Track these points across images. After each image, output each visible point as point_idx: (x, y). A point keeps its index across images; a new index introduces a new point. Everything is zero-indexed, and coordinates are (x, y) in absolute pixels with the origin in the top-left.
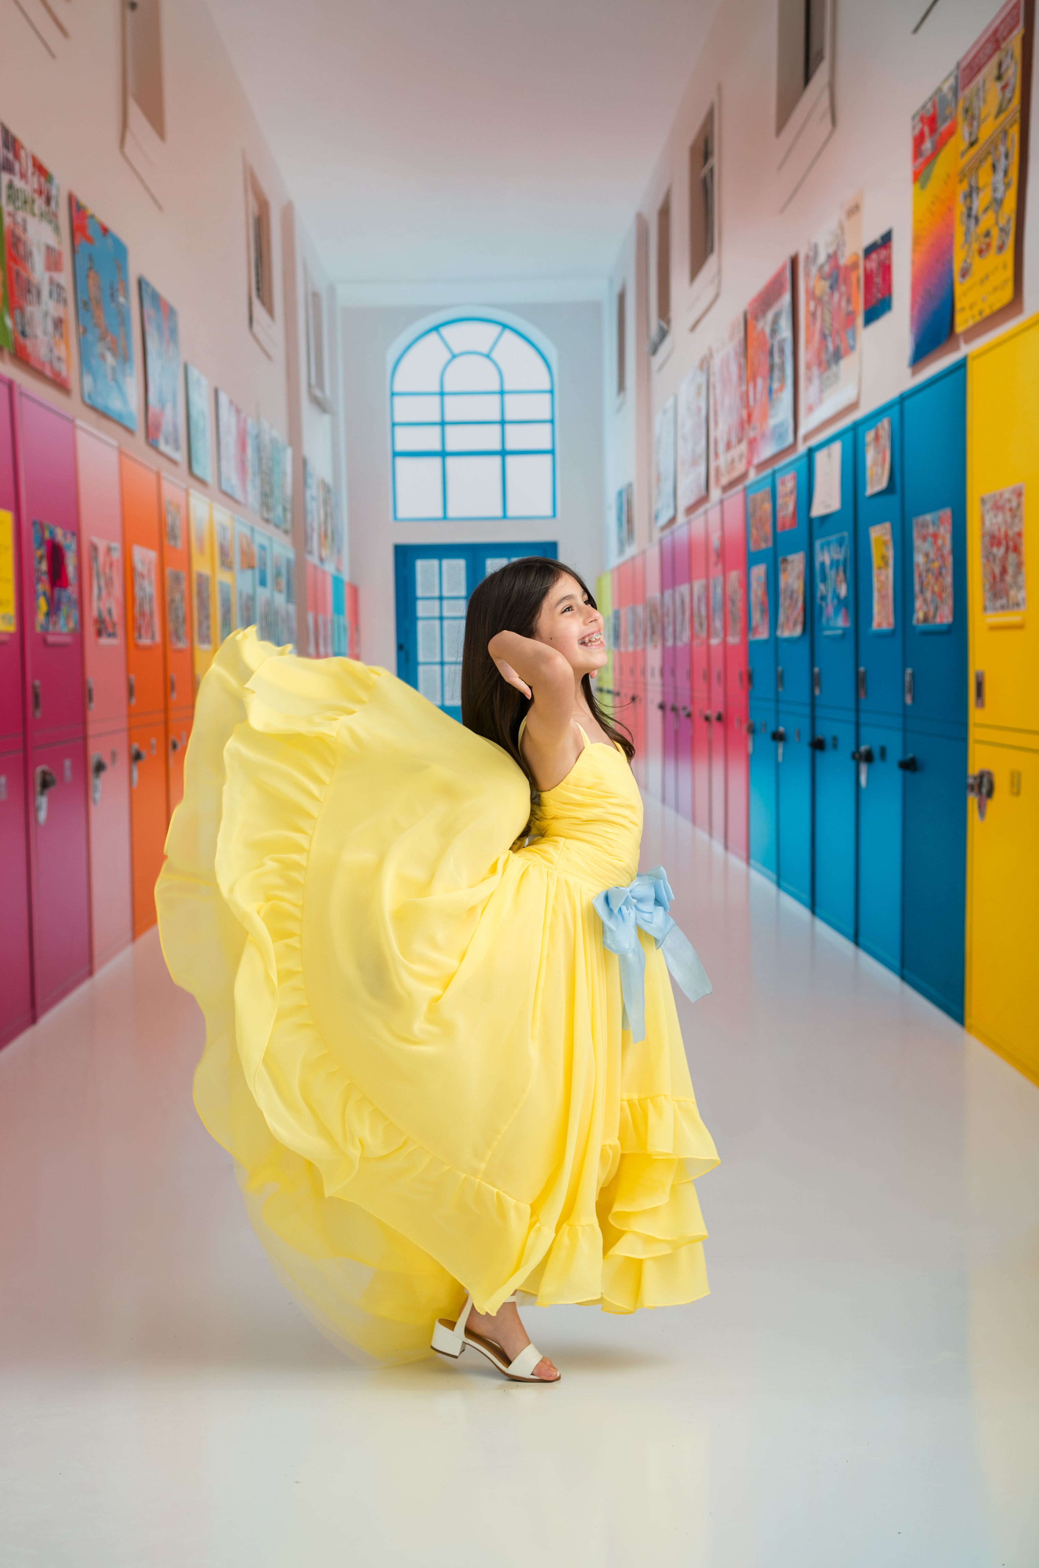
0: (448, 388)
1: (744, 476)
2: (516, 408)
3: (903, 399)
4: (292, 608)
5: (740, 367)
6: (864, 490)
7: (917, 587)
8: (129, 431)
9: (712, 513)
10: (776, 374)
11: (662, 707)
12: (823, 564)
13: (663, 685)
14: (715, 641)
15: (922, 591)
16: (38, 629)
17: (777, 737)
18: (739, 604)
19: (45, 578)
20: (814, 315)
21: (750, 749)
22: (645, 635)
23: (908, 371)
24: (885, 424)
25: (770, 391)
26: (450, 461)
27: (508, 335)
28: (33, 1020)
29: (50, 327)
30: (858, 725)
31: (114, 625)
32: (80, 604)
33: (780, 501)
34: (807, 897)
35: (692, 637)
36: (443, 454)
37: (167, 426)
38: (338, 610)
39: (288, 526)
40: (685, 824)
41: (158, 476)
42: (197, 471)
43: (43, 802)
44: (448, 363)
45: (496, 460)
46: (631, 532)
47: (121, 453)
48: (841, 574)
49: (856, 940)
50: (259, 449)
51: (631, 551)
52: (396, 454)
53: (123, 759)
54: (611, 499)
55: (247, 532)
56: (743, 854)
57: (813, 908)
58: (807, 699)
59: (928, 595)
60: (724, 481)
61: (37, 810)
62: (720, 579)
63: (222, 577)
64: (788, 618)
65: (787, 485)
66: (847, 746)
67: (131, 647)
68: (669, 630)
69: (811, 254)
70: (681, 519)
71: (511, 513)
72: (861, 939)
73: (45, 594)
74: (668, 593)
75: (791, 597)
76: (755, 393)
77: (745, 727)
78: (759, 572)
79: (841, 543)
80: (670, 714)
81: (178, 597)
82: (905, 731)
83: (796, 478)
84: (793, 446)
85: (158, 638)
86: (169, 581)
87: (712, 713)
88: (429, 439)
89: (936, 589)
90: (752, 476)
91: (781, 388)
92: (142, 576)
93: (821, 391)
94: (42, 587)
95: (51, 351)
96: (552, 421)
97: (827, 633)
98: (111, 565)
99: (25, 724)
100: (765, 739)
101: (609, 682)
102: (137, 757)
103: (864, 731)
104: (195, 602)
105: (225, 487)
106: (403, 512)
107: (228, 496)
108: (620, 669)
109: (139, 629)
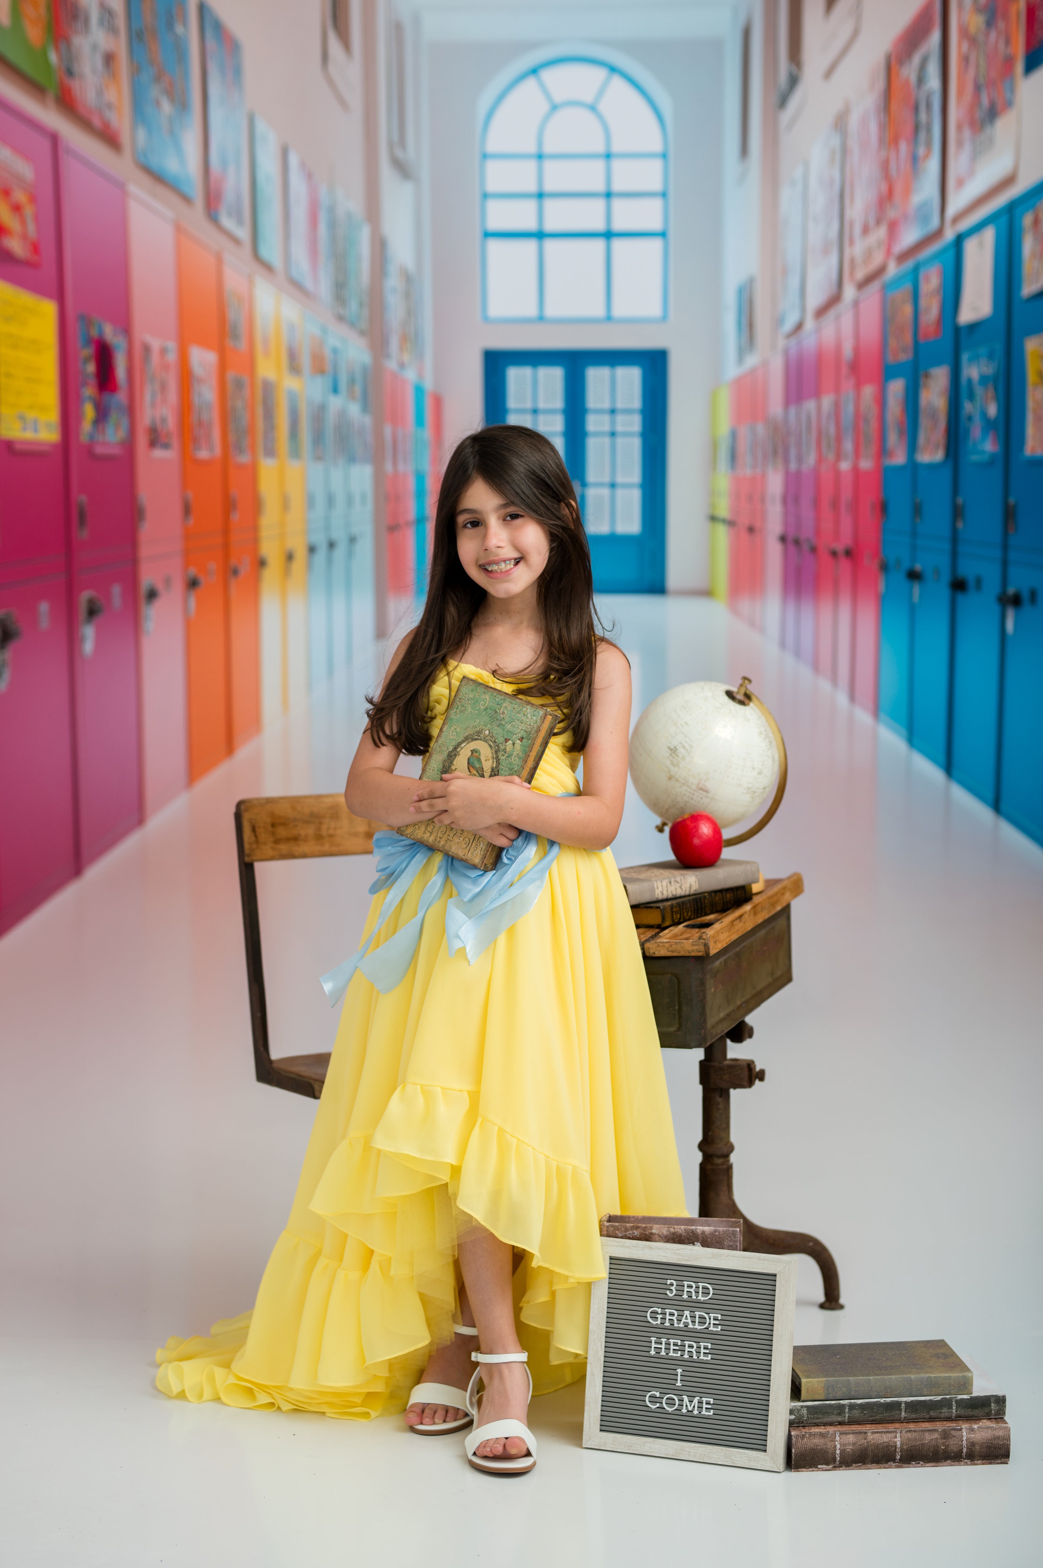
0: (546, 149)
1: (882, 270)
2: (624, 176)
4: (368, 420)
5: (880, 126)
6: (1020, 289)
8: (187, 200)
9: (844, 317)
10: (922, 135)
11: (783, 539)
12: (970, 381)
13: (786, 514)
14: (845, 466)
16: (84, 438)
17: (914, 576)
18: (873, 424)
19: (93, 381)
20: (967, 59)
21: (882, 587)
22: (765, 456)
25: (915, 158)
26: (548, 244)
27: (616, 81)
28: (77, 872)
29: (100, 64)
30: (1005, 564)
31: (168, 435)
32: (131, 411)
33: (922, 304)
34: (942, 757)
35: (820, 459)
36: (540, 235)
37: (229, 192)
38: (420, 422)
39: (364, 325)
40: (805, 672)
41: (219, 259)
42: (264, 253)
43: (89, 632)
44: (548, 116)
45: (601, 243)
46: (751, 339)
47: (178, 228)
48: (991, 393)
49: (997, 806)
50: (332, 225)
51: (752, 361)
52: (486, 235)
53: (178, 586)
54: (730, 297)
55: (318, 332)
56: (871, 706)
57: (949, 768)
58: (946, 532)
60: (860, 275)
61: (82, 641)
62: (852, 395)
63: (290, 383)
64: (928, 441)
65: (932, 282)
66: (992, 587)
67: (187, 460)
68: (793, 452)
70: (810, 324)
71: (617, 312)
72: (1003, 806)
73: (91, 398)
74: (792, 411)
75: (933, 417)
76: (897, 161)
77: (876, 563)
78: (896, 388)
79: (991, 356)
80: (792, 548)
81: (240, 404)
83: (941, 272)
84: (939, 232)
85: (218, 451)
86: (230, 386)
87: (840, 547)
88: (525, 215)
90: (892, 270)
92: (200, 381)
93: (973, 161)
94: (89, 391)
95: (100, 94)
96: (664, 195)
97: (973, 458)
98: (165, 367)
99: (69, 545)
100: (899, 577)
101: (723, 509)
102: (193, 584)
103: (1013, 571)
104: (260, 411)
105: (294, 273)
106: (494, 311)
107: (297, 284)
108: (737, 495)
109: (196, 440)
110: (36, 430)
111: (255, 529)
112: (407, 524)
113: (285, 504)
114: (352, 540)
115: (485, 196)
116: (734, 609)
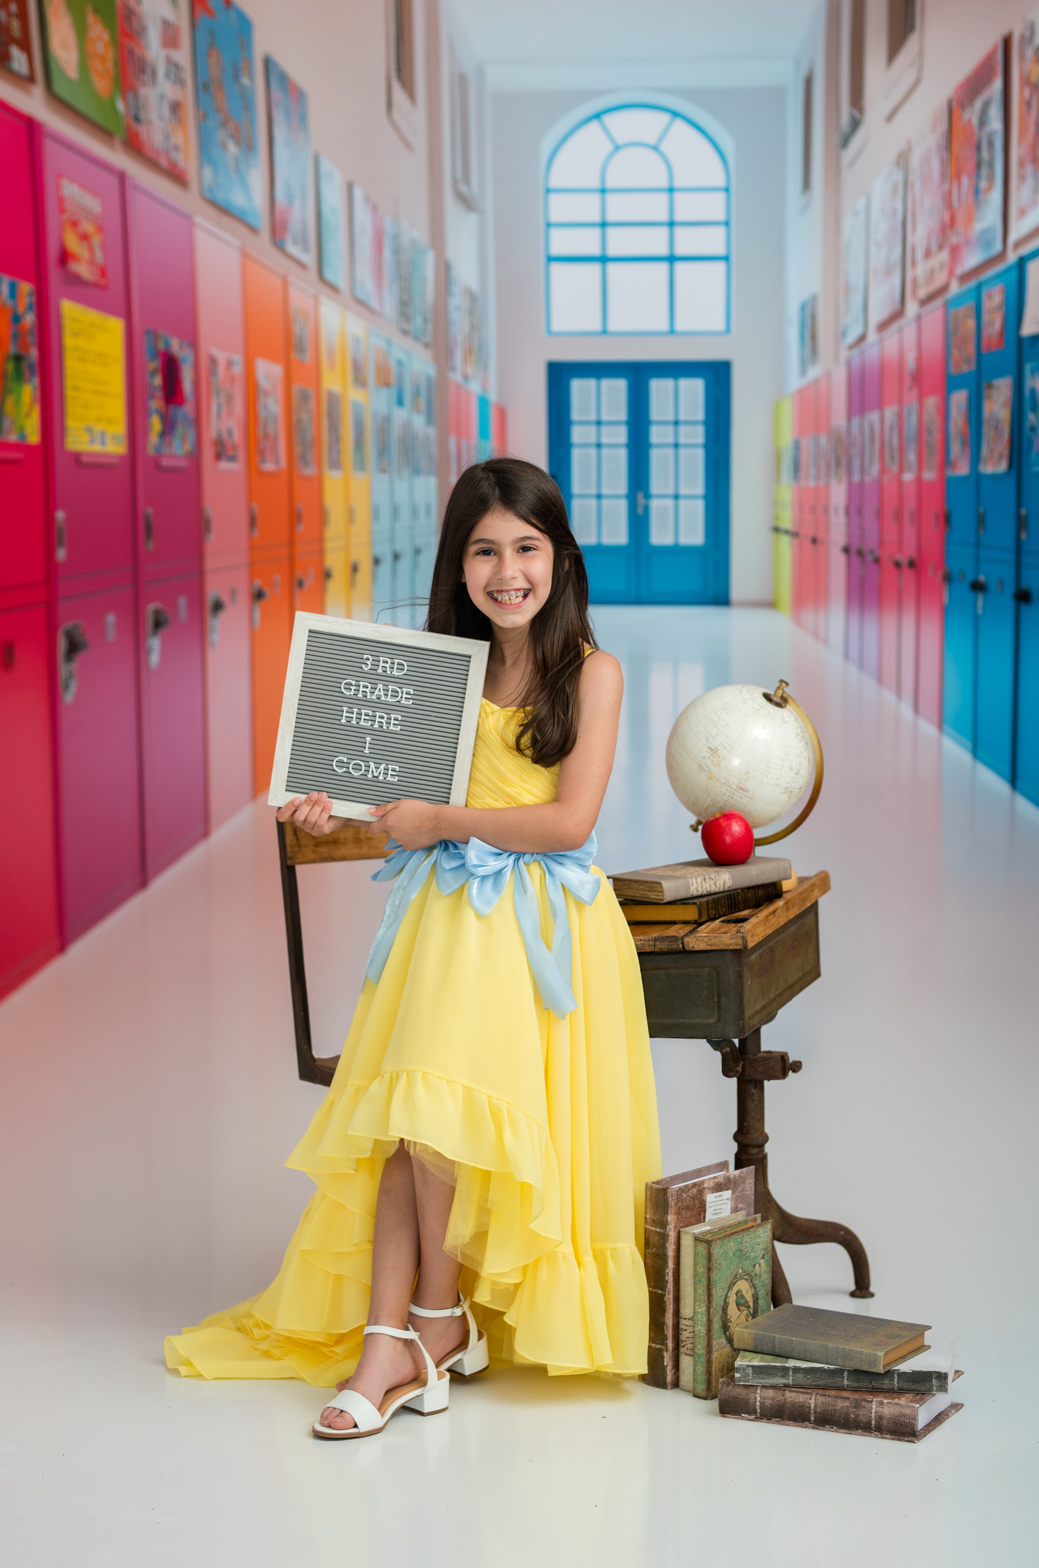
0: (610, 184)
1: (944, 289)
2: (686, 207)
4: (432, 432)
5: (942, 163)
8: (253, 230)
9: (907, 330)
10: (984, 171)
11: (846, 550)
12: (1033, 391)
13: (849, 525)
14: (908, 477)
16: (151, 451)
17: (977, 587)
18: (937, 435)
19: (159, 394)
20: (1028, 104)
21: (946, 599)
22: (828, 468)
25: (977, 192)
26: (611, 267)
27: (679, 125)
28: (143, 883)
29: (166, 112)
31: (234, 447)
32: (197, 423)
33: (985, 318)
34: (1007, 770)
35: (883, 470)
36: (603, 259)
37: (294, 225)
38: (483, 434)
39: (428, 338)
40: (869, 683)
41: (285, 282)
42: (329, 275)
43: (155, 644)
44: (610, 156)
45: (663, 267)
46: (814, 350)
47: (245, 255)
50: (397, 251)
51: (814, 372)
52: (551, 259)
53: (244, 598)
54: (793, 313)
55: (382, 344)
56: (935, 718)
57: (1013, 781)
58: (1011, 544)
60: (922, 293)
61: (148, 652)
62: (915, 406)
63: (355, 396)
64: (991, 452)
65: (994, 299)
67: (253, 472)
68: (856, 463)
69: (1027, 34)
70: (872, 336)
71: (680, 326)
73: (158, 412)
74: (855, 421)
75: (996, 427)
76: (959, 192)
77: (939, 576)
78: (959, 399)
80: (855, 559)
81: (305, 416)
83: (1005, 292)
84: (1002, 256)
85: (283, 463)
86: (296, 400)
87: (903, 559)
88: (588, 243)
90: (955, 288)
91: (990, 188)
92: (266, 393)
93: (1035, 191)
94: (156, 404)
95: (167, 137)
96: (727, 224)
97: (1037, 469)
98: (232, 380)
99: (135, 557)
100: (963, 589)
101: (787, 521)
102: (258, 596)
104: (325, 423)
105: (359, 294)
106: (558, 325)
107: (362, 304)
108: (800, 507)
109: (261, 452)
110: (103, 443)
111: (321, 540)
113: (350, 516)
114: (416, 552)
115: (549, 225)
116: (798, 621)
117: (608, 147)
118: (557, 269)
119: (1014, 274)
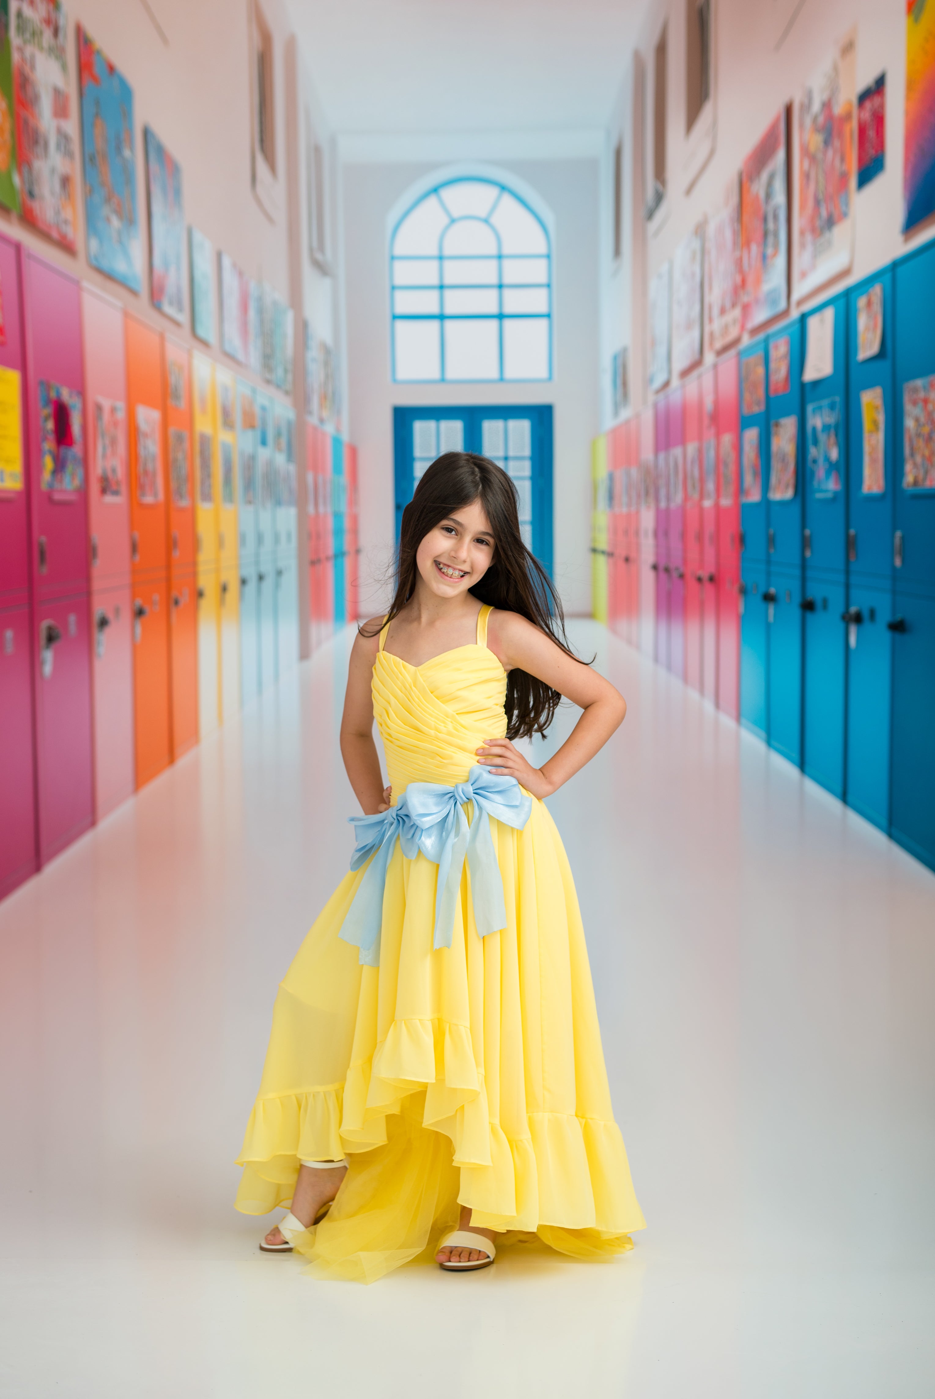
0: (447, 252)
1: (737, 341)
2: (513, 271)
3: (895, 266)
4: (292, 468)
5: (734, 233)
6: (856, 354)
7: (907, 451)
8: (134, 293)
9: (705, 376)
10: (770, 240)
11: (655, 567)
12: (814, 429)
13: (657, 546)
14: (708, 503)
15: (912, 455)
16: (44, 486)
17: (769, 598)
18: (732, 467)
19: (51, 437)
20: (808, 176)
21: (742, 609)
22: (639, 496)
23: (899, 238)
24: (877, 291)
25: (764, 258)
26: (449, 324)
27: (507, 198)
28: (38, 868)
29: (57, 187)
30: (847, 586)
31: (118, 483)
32: (85, 462)
33: (773, 366)
34: (796, 755)
35: (686, 498)
36: (441, 317)
37: (170, 288)
38: (337, 470)
39: (289, 387)
40: (676, 683)
41: (162, 338)
42: (201, 332)
43: (48, 657)
44: (447, 228)
45: (494, 324)
46: (625, 395)
47: (126, 315)
48: (833, 439)
49: (844, 798)
50: (261, 311)
51: (626, 414)
52: (395, 317)
53: (126, 615)
54: (607, 363)
55: (248, 392)
56: (734, 712)
57: (802, 766)
58: (797, 560)
59: (918, 459)
60: (718, 345)
61: (42, 663)
62: (712, 442)
63: (224, 437)
64: (779, 482)
65: (780, 350)
66: (837, 607)
67: (134, 505)
68: (663, 493)
69: (806, 101)
70: (675, 382)
71: (509, 374)
72: (850, 798)
73: (50, 452)
74: (662, 456)
75: (783, 460)
76: (749, 257)
77: (736, 589)
78: (751, 436)
79: (832, 407)
80: (663, 575)
81: (180, 456)
82: (894, 592)
83: (788, 342)
84: (786, 312)
85: (161, 496)
86: (172, 440)
87: (704, 574)
88: (429, 303)
89: (927, 453)
90: (746, 340)
91: (775, 254)
92: (146, 435)
93: (815, 256)
94: (48, 445)
95: (58, 213)
96: (549, 286)
97: (819, 496)
98: (115, 424)
99: (31, 580)
100: (756, 600)
101: (603, 543)
102: (139, 613)
103: (854, 593)
104: (198, 461)
105: (228, 348)
106: (402, 374)
107: (230, 356)
108: (614, 531)
109: (142, 487)
110: (2, 480)
111: (194, 564)
112: (328, 559)
113: (220, 542)
114: (279, 573)
115: (393, 288)
116: (613, 629)
117: (445, 220)
118: (401, 326)
119: (797, 327)
